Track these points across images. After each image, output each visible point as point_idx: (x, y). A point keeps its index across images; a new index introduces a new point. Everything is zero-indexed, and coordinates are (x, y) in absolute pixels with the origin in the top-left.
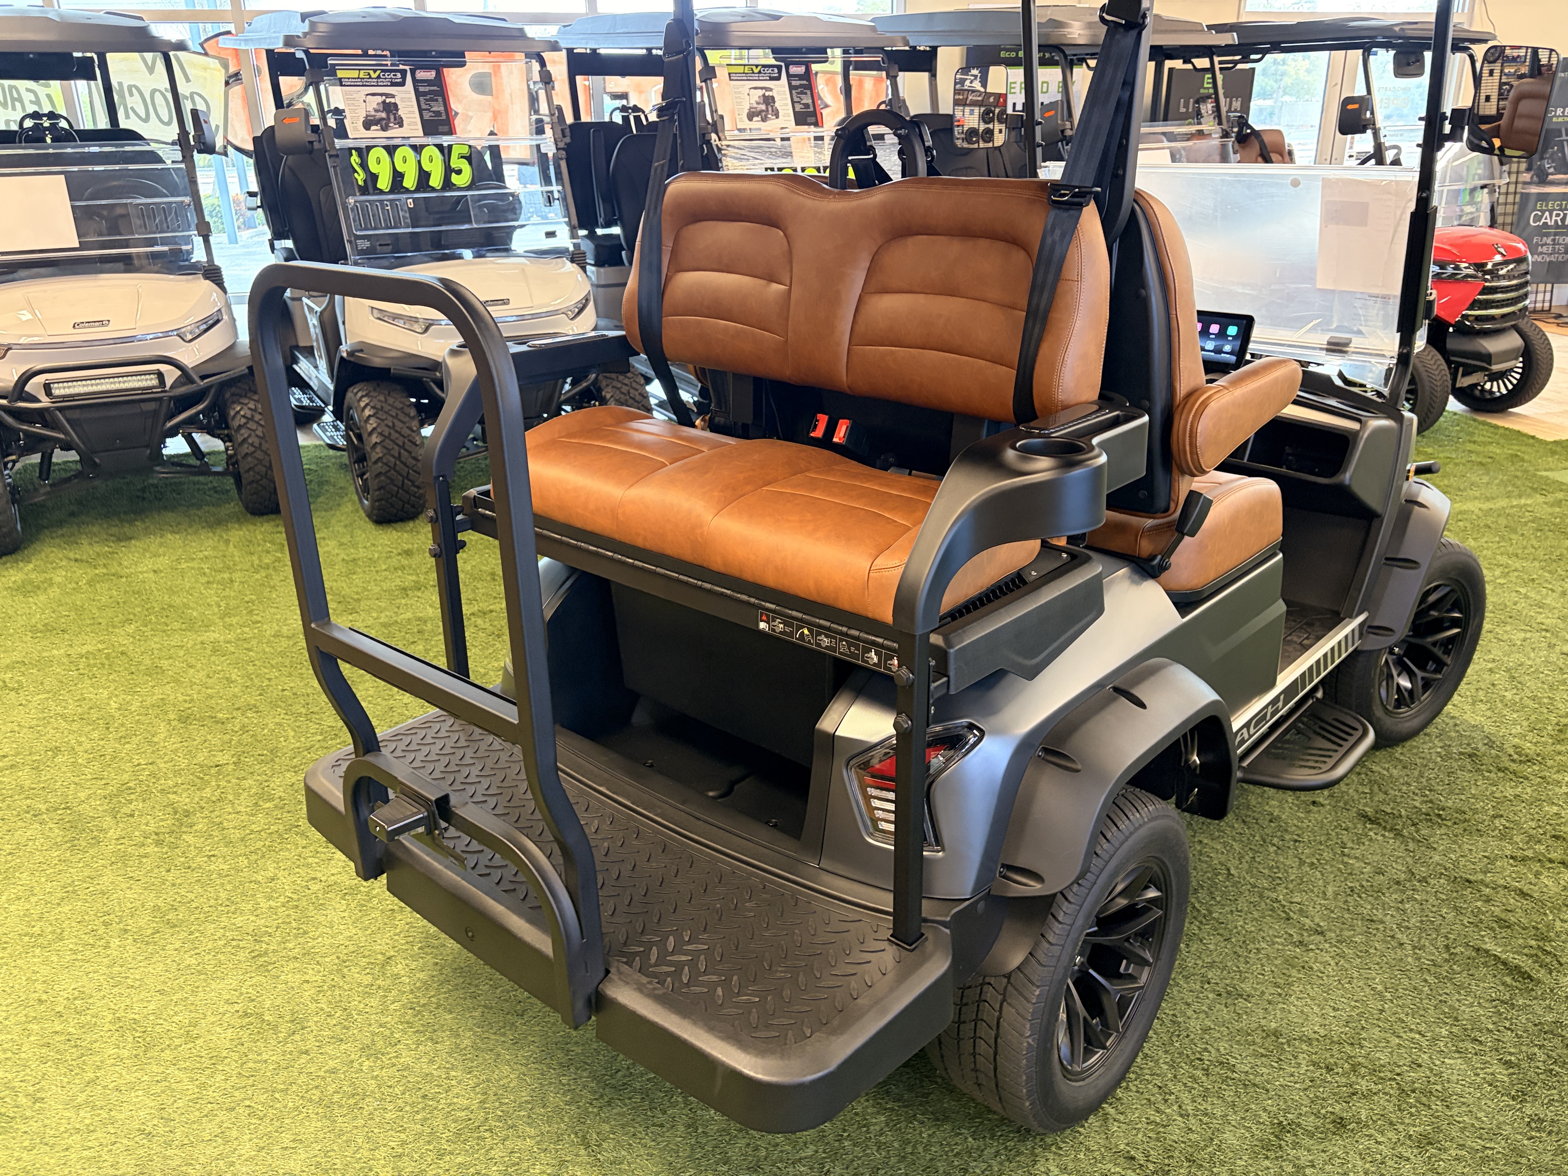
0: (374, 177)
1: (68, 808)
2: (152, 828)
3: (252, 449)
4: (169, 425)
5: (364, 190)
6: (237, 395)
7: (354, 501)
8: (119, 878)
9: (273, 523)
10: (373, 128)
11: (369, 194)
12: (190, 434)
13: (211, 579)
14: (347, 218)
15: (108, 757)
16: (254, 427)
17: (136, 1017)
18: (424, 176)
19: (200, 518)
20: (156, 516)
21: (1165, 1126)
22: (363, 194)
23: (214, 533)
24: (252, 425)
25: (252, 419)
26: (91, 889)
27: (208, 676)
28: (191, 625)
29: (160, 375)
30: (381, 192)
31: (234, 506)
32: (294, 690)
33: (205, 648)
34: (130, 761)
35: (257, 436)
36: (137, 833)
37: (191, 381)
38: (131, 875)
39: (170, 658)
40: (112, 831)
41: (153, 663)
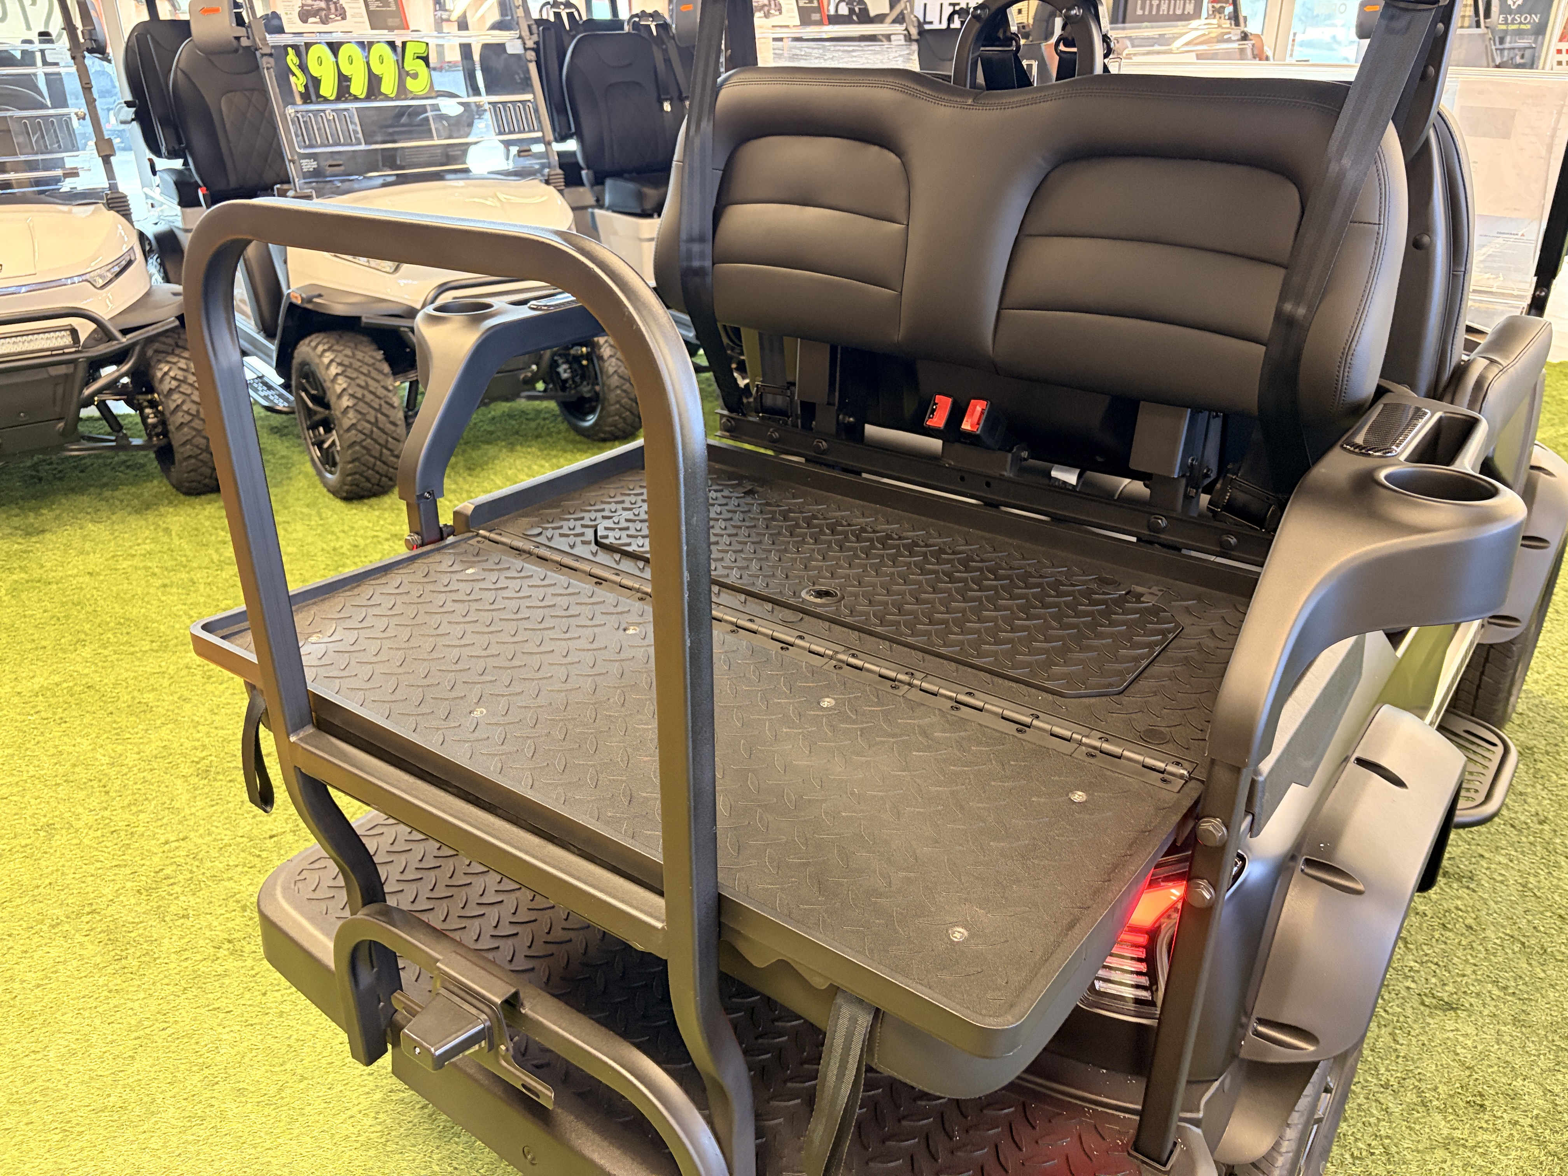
0: (316, 82)
1: (93, 912)
2: (219, 933)
3: (188, 418)
4: (87, 392)
5: (306, 98)
6: (163, 352)
10: (311, 20)
11: (311, 102)
12: (104, 401)
14: (287, 131)
16: (189, 391)
18: (374, 81)
22: (305, 103)
23: (147, 520)
24: (185, 388)
25: (184, 381)
29: (74, 332)
30: (326, 100)
33: (194, 675)
34: (154, 837)
35: (194, 402)
36: (201, 942)
37: (110, 338)
39: (153, 690)
40: (166, 941)
41: (133, 698)
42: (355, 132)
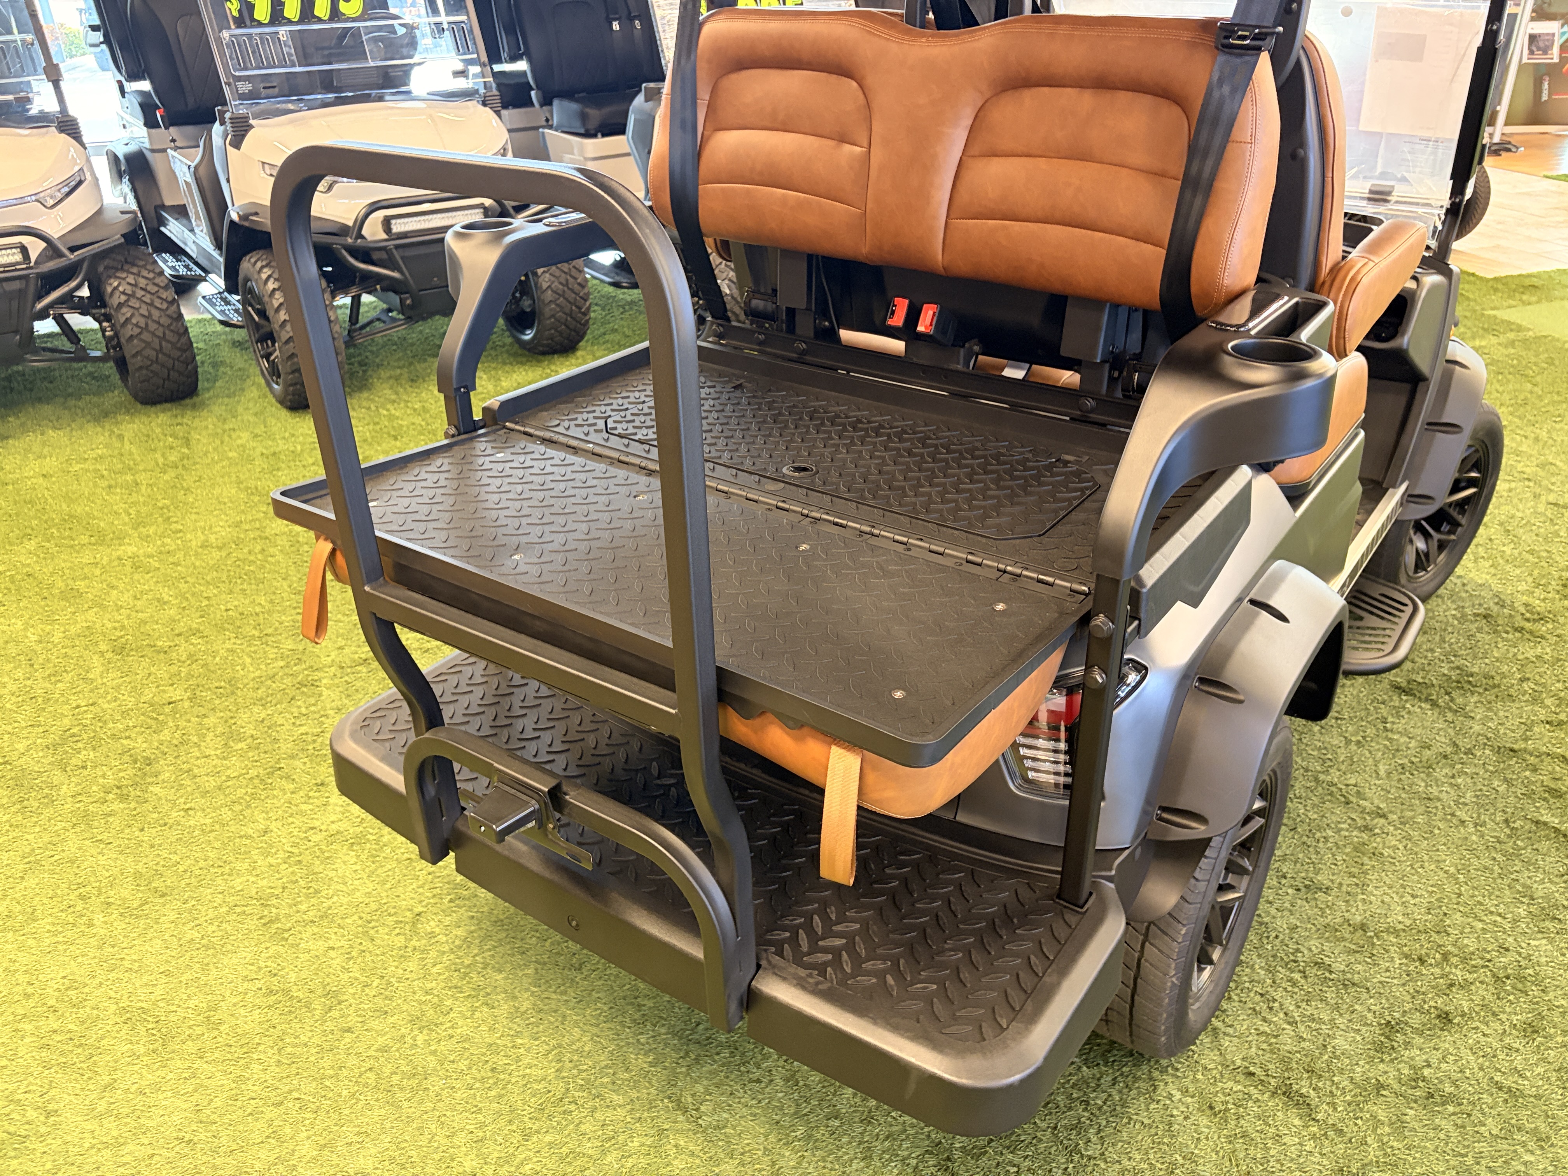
0: (250, 7)
2: (111, 781)
3: (137, 331)
4: (39, 306)
5: (240, 22)
6: (112, 268)
7: (259, 385)
8: (87, 842)
9: (169, 414)
11: (245, 27)
12: (61, 315)
13: (113, 483)
14: (222, 55)
15: (40, 699)
16: (137, 305)
17: (144, 1005)
18: (307, 5)
19: (83, 410)
20: (31, 410)
21: (1276, 1037)
22: (239, 26)
23: (103, 427)
24: (133, 303)
25: (132, 295)
26: (56, 857)
27: (135, 598)
28: (101, 539)
29: (24, 250)
30: (260, 24)
31: (119, 395)
32: (240, 609)
33: (124, 565)
34: (67, 702)
35: (141, 315)
36: (95, 788)
37: (61, 255)
38: (99, 838)
39: (85, 578)
40: (65, 787)
41: (67, 585)
42: (289, 54)
